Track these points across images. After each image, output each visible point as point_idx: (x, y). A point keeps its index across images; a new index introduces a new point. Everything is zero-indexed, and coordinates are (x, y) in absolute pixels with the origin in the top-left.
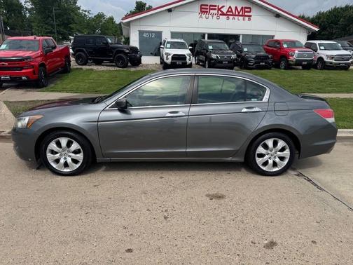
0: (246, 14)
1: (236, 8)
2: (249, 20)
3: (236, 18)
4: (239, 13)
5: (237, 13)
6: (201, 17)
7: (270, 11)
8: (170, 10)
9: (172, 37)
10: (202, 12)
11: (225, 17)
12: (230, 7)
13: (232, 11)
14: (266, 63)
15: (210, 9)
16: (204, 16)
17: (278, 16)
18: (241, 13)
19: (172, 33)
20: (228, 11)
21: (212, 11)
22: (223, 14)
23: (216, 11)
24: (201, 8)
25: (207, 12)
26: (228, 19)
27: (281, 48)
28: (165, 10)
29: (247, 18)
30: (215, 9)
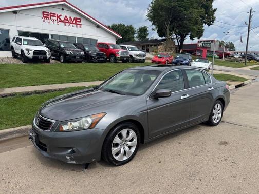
0: (78, 23)
1: (70, 18)
2: (80, 27)
3: (71, 24)
4: (73, 21)
5: (71, 22)
6: (44, 21)
7: (93, 23)
8: (15, 12)
9: (19, 35)
10: (45, 17)
11: (63, 23)
12: (66, 17)
13: (67, 20)
14: (104, 58)
15: (51, 16)
16: (46, 20)
17: (98, 27)
18: (74, 22)
19: (19, 31)
20: (65, 19)
21: (52, 18)
22: (61, 21)
23: (56, 18)
24: (43, 15)
25: (48, 18)
26: (65, 25)
27: (109, 49)
28: (11, 12)
29: (79, 26)
30: (55, 17)
